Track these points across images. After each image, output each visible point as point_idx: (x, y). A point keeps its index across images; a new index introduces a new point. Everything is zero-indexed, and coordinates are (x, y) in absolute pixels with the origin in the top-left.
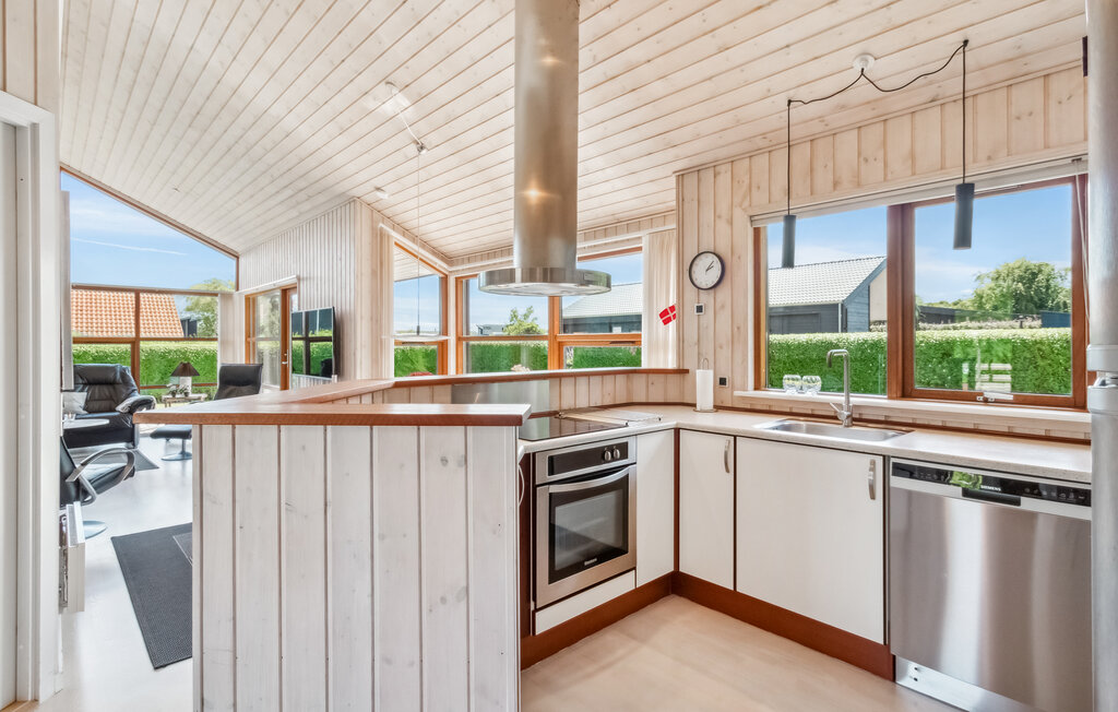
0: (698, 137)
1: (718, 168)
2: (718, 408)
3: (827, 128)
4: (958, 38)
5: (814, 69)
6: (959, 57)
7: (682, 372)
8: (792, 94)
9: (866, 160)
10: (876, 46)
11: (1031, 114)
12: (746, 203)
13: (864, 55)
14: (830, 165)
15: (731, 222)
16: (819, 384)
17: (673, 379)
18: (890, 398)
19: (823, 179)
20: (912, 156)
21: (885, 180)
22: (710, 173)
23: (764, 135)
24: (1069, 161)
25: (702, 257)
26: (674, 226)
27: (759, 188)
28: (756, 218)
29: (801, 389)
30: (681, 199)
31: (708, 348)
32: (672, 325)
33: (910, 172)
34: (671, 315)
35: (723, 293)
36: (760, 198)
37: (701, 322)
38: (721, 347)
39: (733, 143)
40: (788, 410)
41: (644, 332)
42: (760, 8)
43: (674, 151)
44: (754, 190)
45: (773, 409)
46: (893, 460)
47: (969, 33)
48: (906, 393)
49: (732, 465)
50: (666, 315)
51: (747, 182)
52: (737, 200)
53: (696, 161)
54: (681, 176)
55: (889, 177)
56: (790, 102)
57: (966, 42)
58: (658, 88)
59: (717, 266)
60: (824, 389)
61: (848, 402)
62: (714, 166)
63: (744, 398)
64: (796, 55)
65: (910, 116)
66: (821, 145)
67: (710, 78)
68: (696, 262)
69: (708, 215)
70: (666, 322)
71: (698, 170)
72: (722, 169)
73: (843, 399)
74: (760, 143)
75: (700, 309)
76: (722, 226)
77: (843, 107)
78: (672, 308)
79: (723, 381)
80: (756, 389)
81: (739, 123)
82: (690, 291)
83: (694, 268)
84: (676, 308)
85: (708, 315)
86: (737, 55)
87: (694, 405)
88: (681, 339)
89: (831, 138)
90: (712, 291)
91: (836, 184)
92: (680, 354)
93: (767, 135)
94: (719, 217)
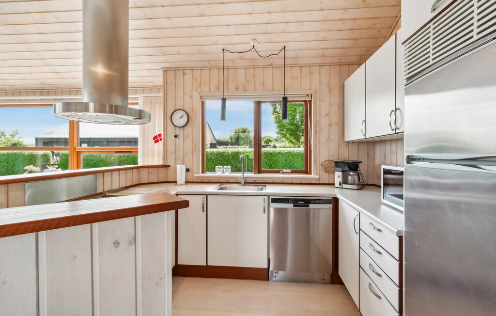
0: (179, 54)
1: (185, 71)
2: (187, 182)
3: (234, 65)
4: (283, 45)
5: (236, 39)
6: (282, 52)
7: (166, 166)
8: (225, 47)
9: (248, 82)
10: (259, 38)
11: (297, 78)
12: (199, 90)
13: (254, 40)
14: (235, 80)
15: (191, 97)
16: (230, 169)
17: (162, 170)
18: (255, 173)
19: (232, 86)
20: (263, 84)
21: (255, 91)
22: (181, 72)
23: (209, 61)
24: (306, 95)
25: (178, 112)
26: (162, 95)
27: (205, 84)
28: (203, 97)
29: (223, 172)
30: (165, 82)
31: (180, 154)
32: (160, 143)
33: (262, 90)
34: (159, 138)
35: (188, 130)
36: (205, 89)
37: (177, 142)
38: (187, 154)
39: (194, 61)
40: (218, 181)
41: (140, 146)
42: (222, 3)
43: (165, 57)
44: (203, 84)
45: (212, 181)
46: (271, 197)
47: (287, 44)
48: (260, 172)
49: (205, 208)
50: (156, 139)
51: (199, 80)
52: (194, 88)
53: (174, 65)
54: (166, 71)
55: (256, 90)
56: (223, 50)
57: (285, 47)
58: (164, 22)
59: (185, 117)
60: (232, 171)
61: (243, 176)
62: (183, 69)
63: (198, 177)
64: (231, 30)
65: (271, 68)
66: (231, 71)
67: (192, 27)
68: (174, 114)
69: (180, 93)
70: (156, 142)
71: (175, 70)
72: (187, 72)
73: (242, 175)
74: (207, 64)
75: (176, 136)
76: (187, 98)
77: (242, 58)
78: (160, 135)
79: (188, 170)
80: (202, 173)
81: (200, 52)
82: (171, 128)
83: (173, 116)
84: (162, 135)
85: (180, 139)
86: (207, 20)
87: (175, 182)
88: (166, 151)
89: (235, 70)
90: (182, 128)
91: (237, 89)
92: (165, 158)
93: (210, 62)
94: (186, 94)
